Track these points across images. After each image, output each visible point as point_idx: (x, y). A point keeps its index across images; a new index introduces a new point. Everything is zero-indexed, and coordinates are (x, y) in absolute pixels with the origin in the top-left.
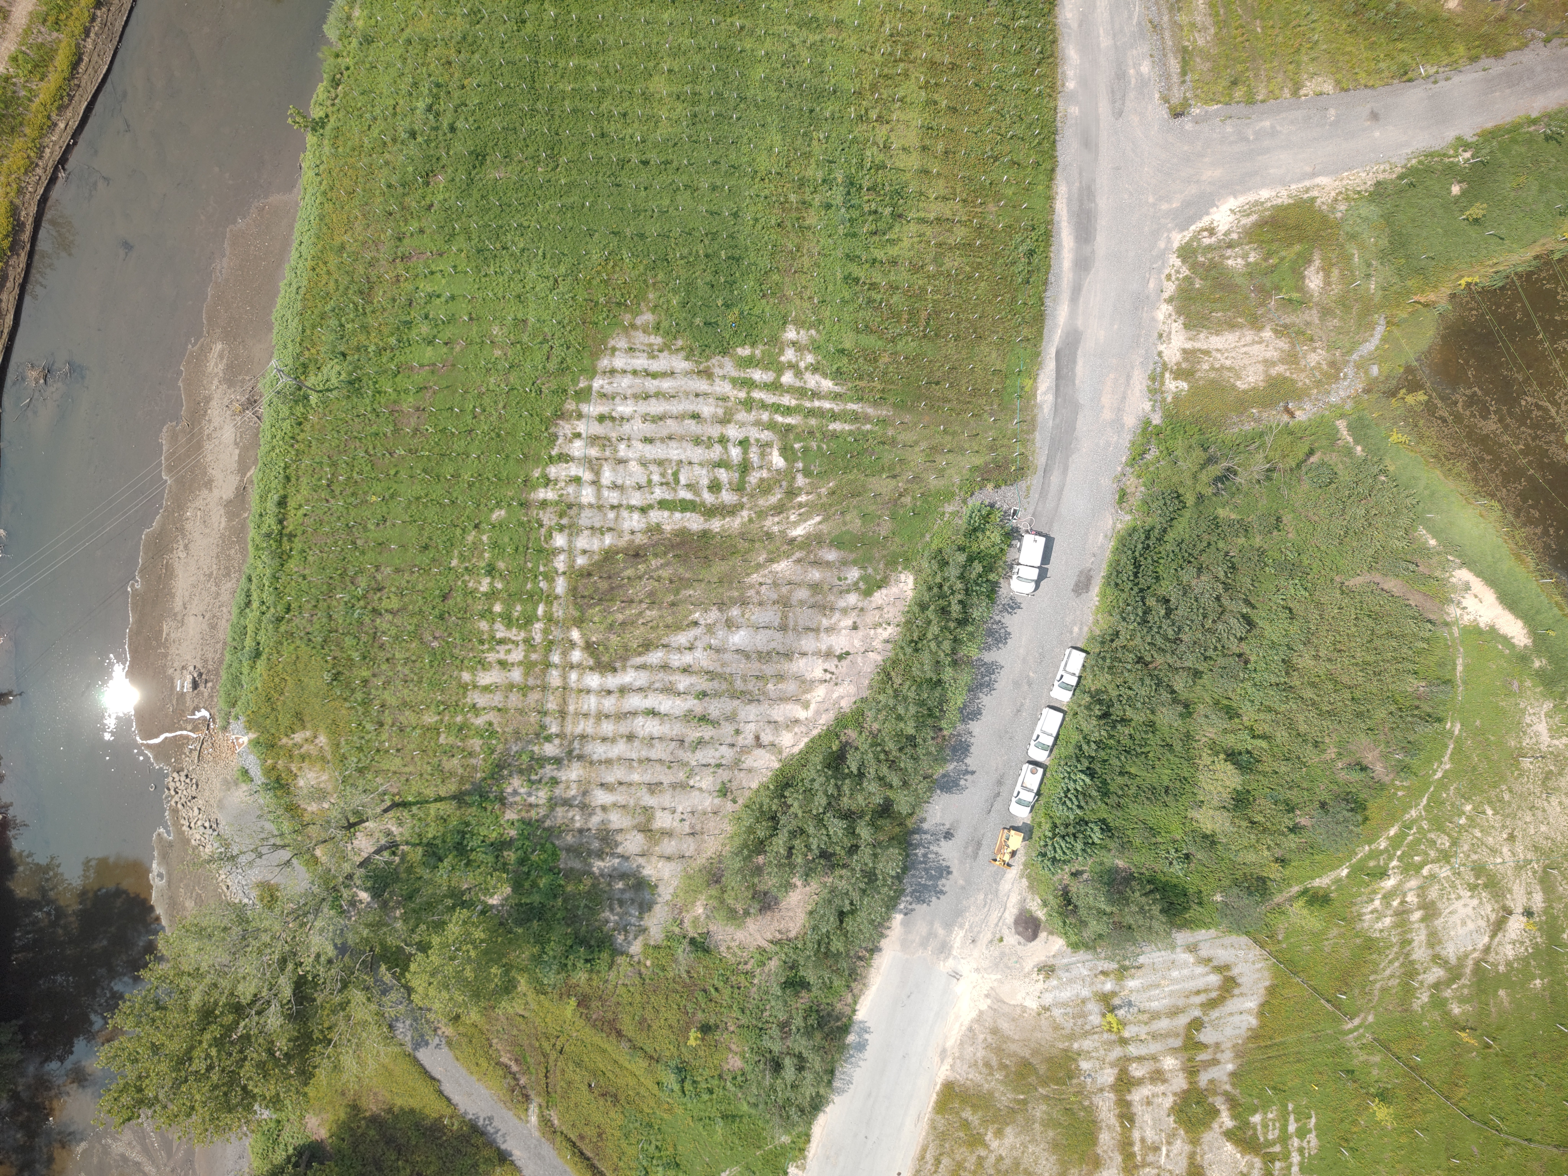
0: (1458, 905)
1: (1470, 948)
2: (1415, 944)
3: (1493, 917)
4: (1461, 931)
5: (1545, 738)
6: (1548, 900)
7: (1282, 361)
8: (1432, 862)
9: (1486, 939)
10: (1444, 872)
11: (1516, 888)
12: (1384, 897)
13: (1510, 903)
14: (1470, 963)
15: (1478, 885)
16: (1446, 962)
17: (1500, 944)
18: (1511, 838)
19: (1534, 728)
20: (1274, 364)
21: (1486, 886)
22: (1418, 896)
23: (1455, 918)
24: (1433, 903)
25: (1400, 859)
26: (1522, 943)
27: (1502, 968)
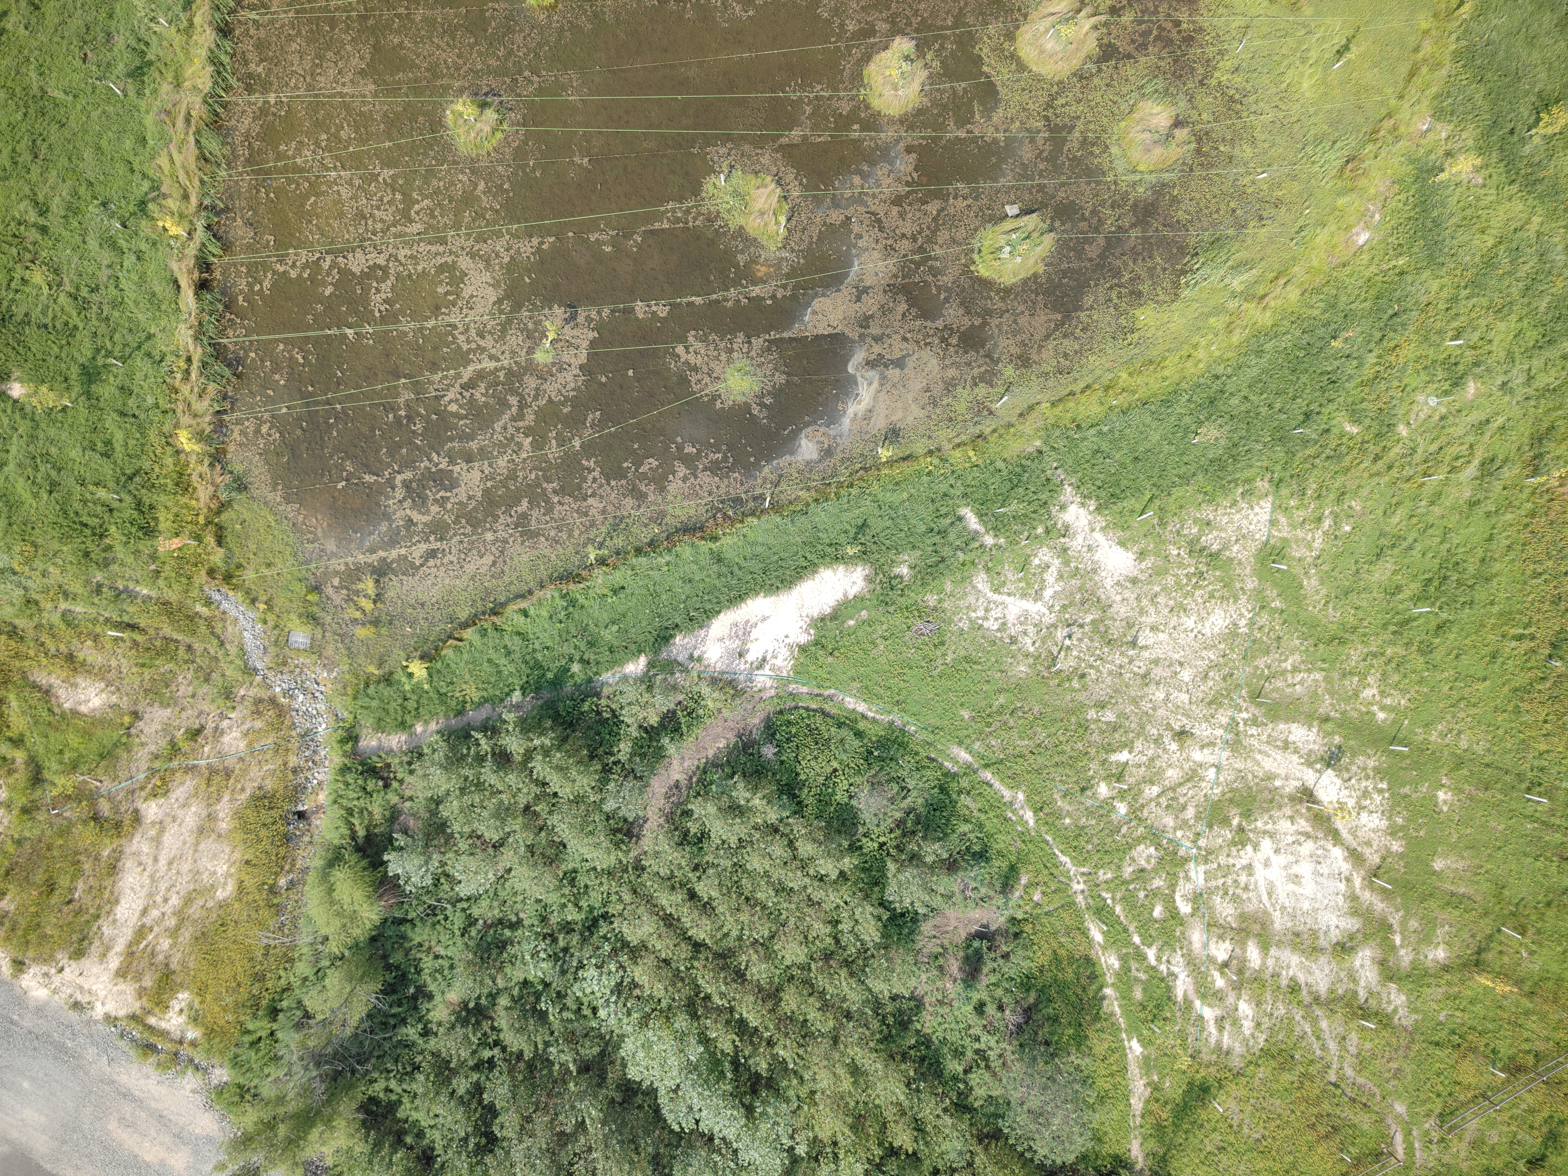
0: (1260, 873)
1: (1342, 886)
2: (1302, 978)
3: (1303, 825)
4: (1308, 888)
5: (1035, 608)
6: (1309, 718)
7: (213, 799)
8: (1173, 887)
9: (1337, 853)
10: (1197, 874)
11: (1268, 764)
12: (1203, 997)
13: (1292, 786)
14: (1366, 896)
15: (1241, 830)
16: (1351, 937)
17: (1353, 832)
18: (1182, 735)
19: (1011, 618)
20: (211, 817)
21: (1247, 814)
22: (1221, 937)
23: (1283, 889)
24: (1243, 917)
25: (1148, 940)
26: (1366, 794)
27: (1396, 846)
